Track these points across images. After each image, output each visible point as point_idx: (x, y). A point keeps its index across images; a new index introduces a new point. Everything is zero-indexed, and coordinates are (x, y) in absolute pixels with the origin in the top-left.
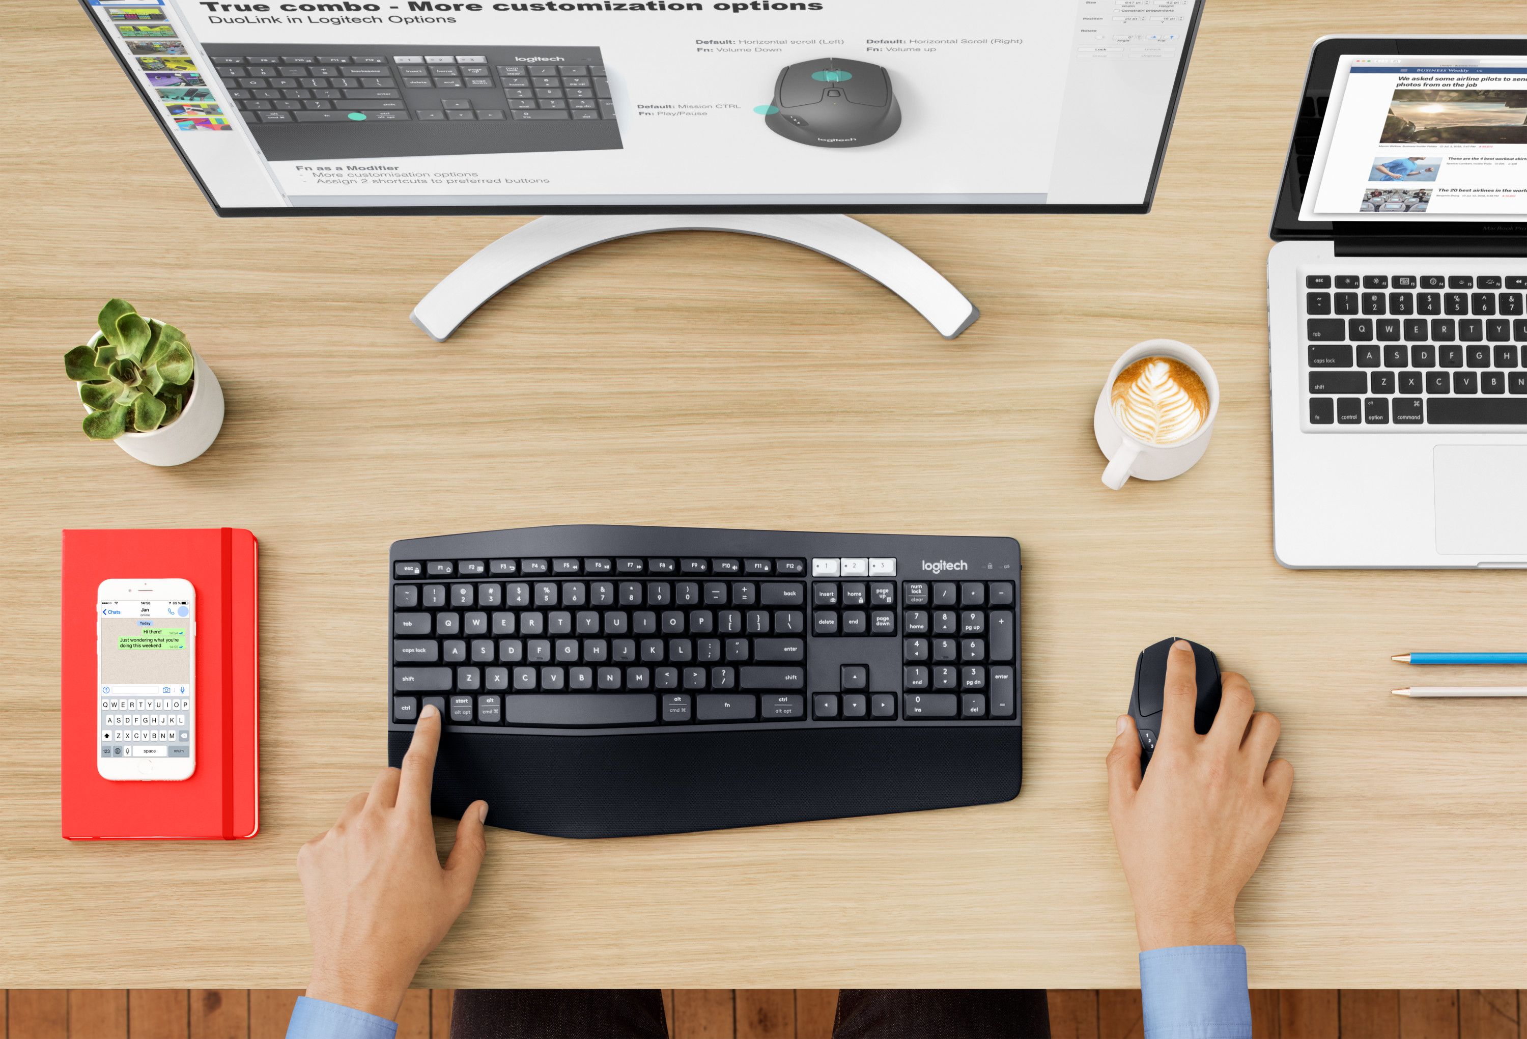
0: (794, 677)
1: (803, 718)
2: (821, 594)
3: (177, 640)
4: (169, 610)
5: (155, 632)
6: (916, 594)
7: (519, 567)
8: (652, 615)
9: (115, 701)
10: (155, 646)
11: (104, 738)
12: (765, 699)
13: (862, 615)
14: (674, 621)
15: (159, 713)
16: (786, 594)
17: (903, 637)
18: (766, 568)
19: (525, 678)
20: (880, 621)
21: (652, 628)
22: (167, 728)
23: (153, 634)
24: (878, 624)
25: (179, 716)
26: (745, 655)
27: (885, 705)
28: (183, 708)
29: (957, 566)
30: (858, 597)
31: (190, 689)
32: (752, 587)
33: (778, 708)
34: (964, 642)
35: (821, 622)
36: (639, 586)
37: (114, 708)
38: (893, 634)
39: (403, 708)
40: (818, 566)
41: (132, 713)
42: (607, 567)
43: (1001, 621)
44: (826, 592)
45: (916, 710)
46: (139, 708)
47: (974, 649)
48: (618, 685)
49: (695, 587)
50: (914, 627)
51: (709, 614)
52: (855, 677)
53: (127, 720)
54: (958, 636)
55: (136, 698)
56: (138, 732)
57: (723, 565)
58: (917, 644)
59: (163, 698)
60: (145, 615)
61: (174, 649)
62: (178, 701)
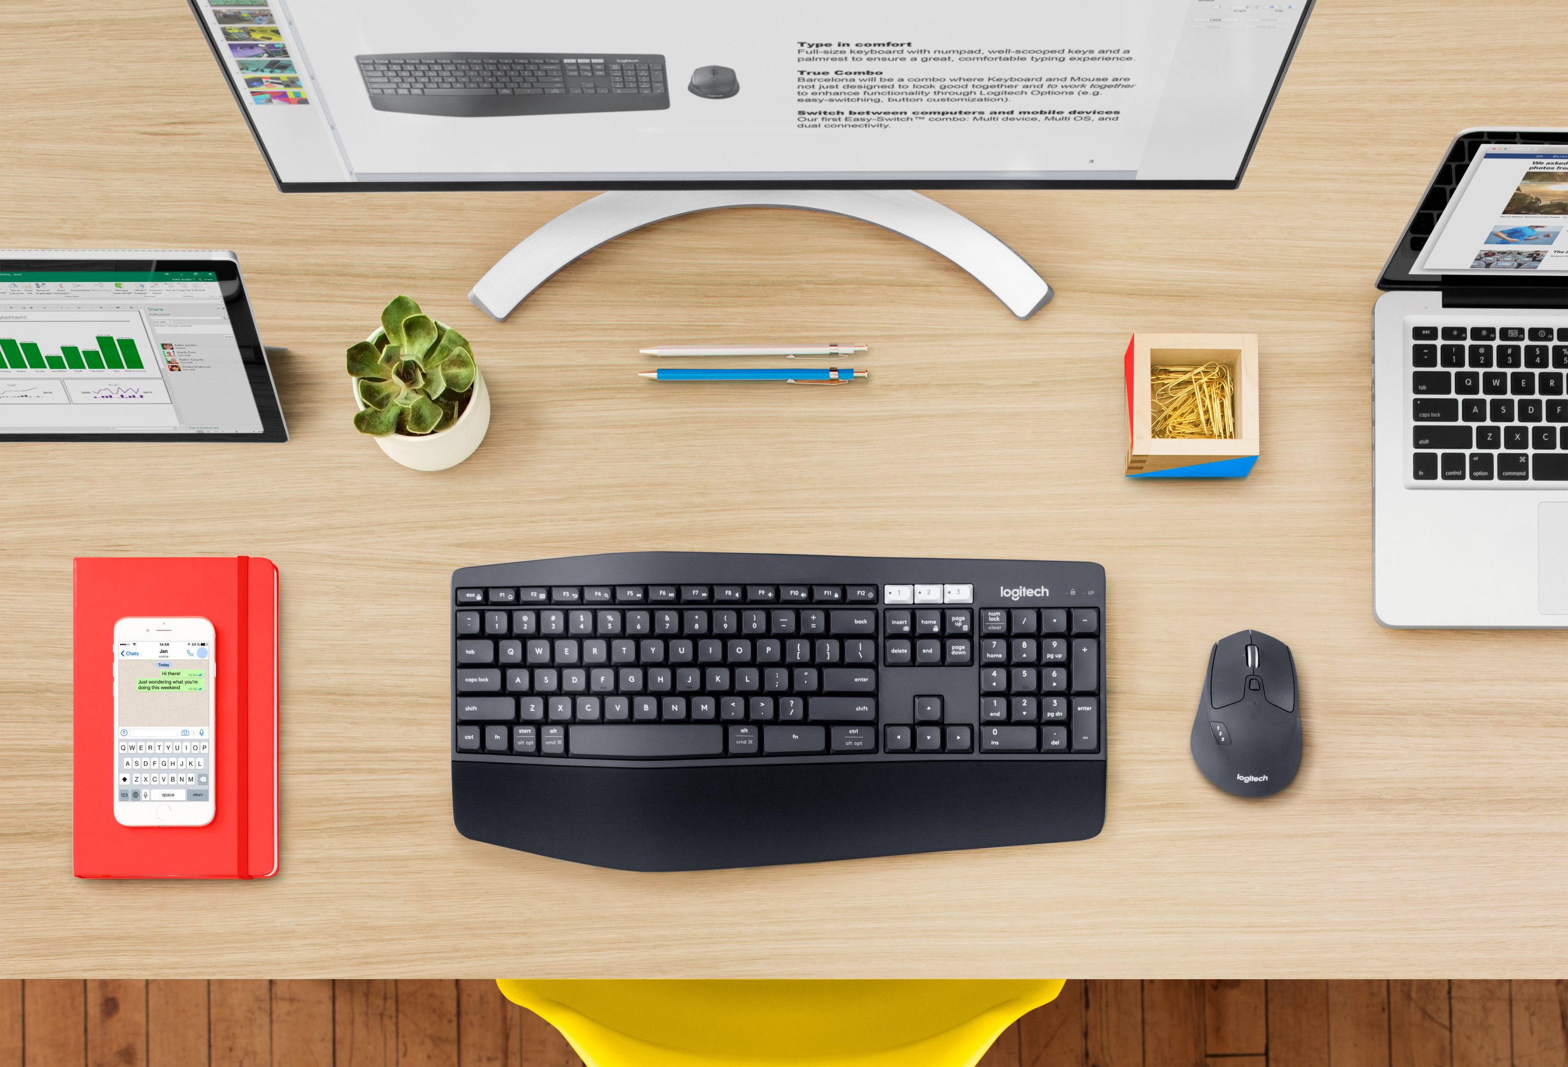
0: (865, 708)
1: (875, 751)
2: (894, 622)
3: (196, 682)
4: (188, 652)
5: (173, 674)
6: (994, 622)
7: (581, 595)
8: (718, 644)
9: (133, 744)
10: (174, 688)
11: (122, 782)
12: (834, 730)
13: (937, 644)
14: (741, 650)
15: (177, 756)
16: (856, 622)
17: (980, 666)
18: (836, 596)
19: (589, 708)
20: (956, 650)
21: (718, 657)
22: (186, 771)
23: (171, 676)
24: (953, 653)
25: (198, 760)
26: (814, 686)
27: (961, 738)
28: (202, 751)
29: (1038, 592)
30: (933, 626)
31: (209, 732)
32: (822, 615)
33: (848, 740)
34: (1045, 671)
35: (893, 651)
36: (704, 615)
37: (132, 751)
38: (970, 664)
39: (466, 737)
40: (890, 593)
41: (150, 756)
42: (672, 595)
43: (1085, 650)
44: (899, 621)
45: (993, 743)
46: (157, 751)
47: (1056, 678)
48: (683, 715)
49: (762, 615)
50: (992, 656)
51: (777, 643)
52: (929, 708)
53: (146, 763)
54: (1039, 665)
55: (155, 741)
56: (156, 775)
57: (791, 592)
58: (994, 674)
59: (182, 741)
60: (163, 657)
61: (193, 691)
62: (197, 744)
